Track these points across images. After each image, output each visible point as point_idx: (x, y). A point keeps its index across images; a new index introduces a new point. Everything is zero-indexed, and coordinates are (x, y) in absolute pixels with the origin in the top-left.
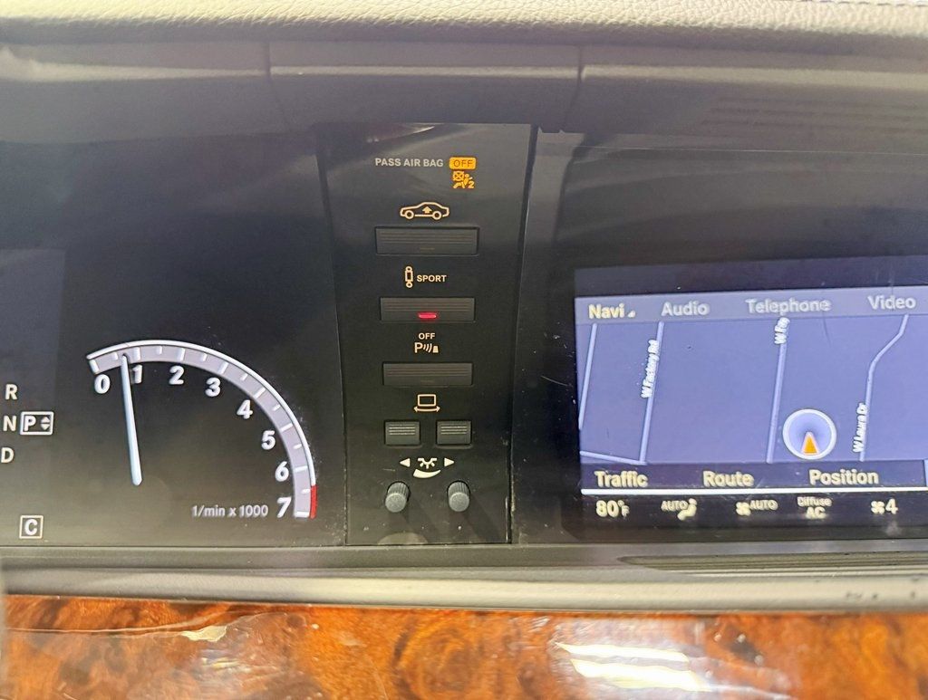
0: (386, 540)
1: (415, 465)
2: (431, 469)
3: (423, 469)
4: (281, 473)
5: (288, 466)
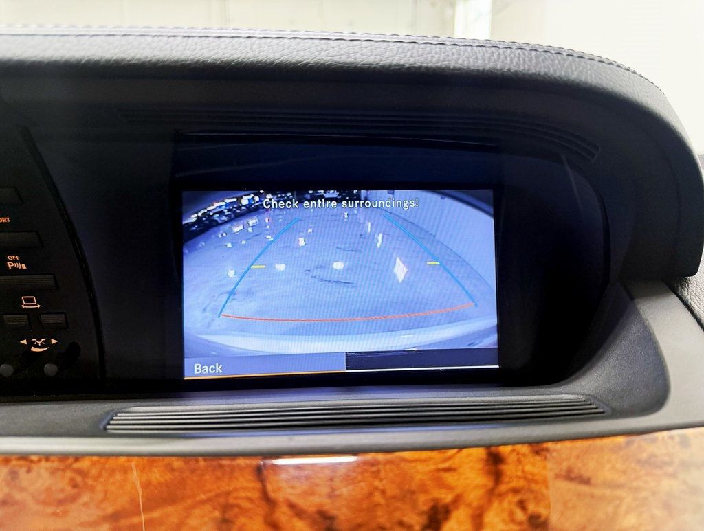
2: (42, 346)
3: (37, 346)
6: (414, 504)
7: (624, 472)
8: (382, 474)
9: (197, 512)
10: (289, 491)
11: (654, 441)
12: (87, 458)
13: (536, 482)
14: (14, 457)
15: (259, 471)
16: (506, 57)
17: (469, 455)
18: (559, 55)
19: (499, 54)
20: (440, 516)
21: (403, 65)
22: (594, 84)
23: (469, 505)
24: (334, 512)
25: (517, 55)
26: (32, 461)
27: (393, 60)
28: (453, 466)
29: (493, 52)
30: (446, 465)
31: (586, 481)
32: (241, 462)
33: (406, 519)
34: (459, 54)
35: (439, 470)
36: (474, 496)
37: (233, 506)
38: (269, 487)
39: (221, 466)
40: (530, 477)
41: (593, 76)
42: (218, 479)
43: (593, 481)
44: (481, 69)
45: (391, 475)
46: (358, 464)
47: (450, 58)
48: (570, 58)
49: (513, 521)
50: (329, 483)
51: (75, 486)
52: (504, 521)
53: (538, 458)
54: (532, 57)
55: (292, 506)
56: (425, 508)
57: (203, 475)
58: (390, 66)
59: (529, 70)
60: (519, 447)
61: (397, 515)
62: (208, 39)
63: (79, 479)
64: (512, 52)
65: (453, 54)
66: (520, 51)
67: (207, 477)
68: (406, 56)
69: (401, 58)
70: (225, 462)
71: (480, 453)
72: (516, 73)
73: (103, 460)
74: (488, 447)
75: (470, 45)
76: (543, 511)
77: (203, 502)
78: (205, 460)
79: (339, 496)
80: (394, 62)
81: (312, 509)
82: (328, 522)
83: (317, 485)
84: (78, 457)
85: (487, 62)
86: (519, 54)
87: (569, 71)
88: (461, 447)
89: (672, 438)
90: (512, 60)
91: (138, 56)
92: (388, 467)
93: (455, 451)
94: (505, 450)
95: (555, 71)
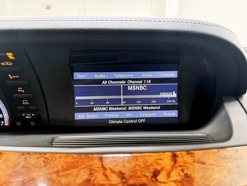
2: (30, 116)
4: (1, 116)
6: (149, 170)
7: (216, 161)
8: (139, 160)
9: (82, 171)
10: (110, 165)
11: (226, 151)
12: (48, 154)
13: (187, 163)
14: (25, 153)
15: (101, 159)
16: (181, 26)
17: (166, 155)
18: (199, 24)
19: (179, 24)
20: (157, 173)
21: (147, 29)
22: (210, 34)
23: (166, 170)
24: (124, 172)
25: (185, 25)
26: (31, 155)
27: (143, 27)
28: (161, 158)
29: (177, 24)
30: (159, 158)
31: (204, 163)
32: (95, 156)
33: (146, 174)
34: (165, 25)
35: (157, 159)
36: (168, 168)
37: (93, 169)
38: (104, 164)
39: (89, 157)
40: (186, 162)
41: (210, 31)
42: (88, 161)
43: (205, 163)
44: (173, 30)
45: (142, 161)
46: (132, 157)
47: (162, 26)
48: (203, 25)
49: (180, 175)
50: (122, 163)
51: (45, 163)
52: (177, 176)
53: (188, 156)
54: (190, 25)
55: (111, 170)
56: (152, 171)
57: (84, 160)
58: (143, 29)
59: (189, 30)
60: (182, 152)
61: (143, 173)
62: (83, 21)
63: (46, 160)
64: (183, 24)
65: (163, 25)
66: (186, 23)
67: (85, 160)
68: (148, 26)
69: (146, 27)
70: (90, 156)
71: (170, 154)
72: (184, 31)
73: (53, 155)
74: (172, 152)
75: (169, 21)
76: (189, 173)
77: (84, 168)
78: (84, 155)
79: (126, 167)
80: (144, 28)
81: (117, 171)
82: (122, 175)
83: (119, 163)
84: (45, 153)
85: (175, 27)
86: (186, 24)
87: (202, 29)
88: (164, 152)
89: (232, 150)
90: (183, 26)
91: (61, 27)
92: (141, 158)
93: (162, 153)
94: (178, 153)
95: (197, 30)
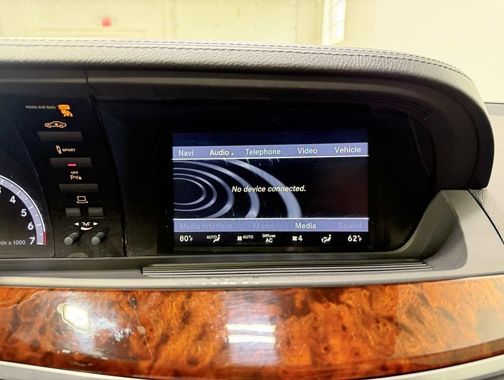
0: (71, 255)
1: (81, 225)
2: (88, 227)
3: (85, 227)
4: (30, 227)
5: (33, 224)
